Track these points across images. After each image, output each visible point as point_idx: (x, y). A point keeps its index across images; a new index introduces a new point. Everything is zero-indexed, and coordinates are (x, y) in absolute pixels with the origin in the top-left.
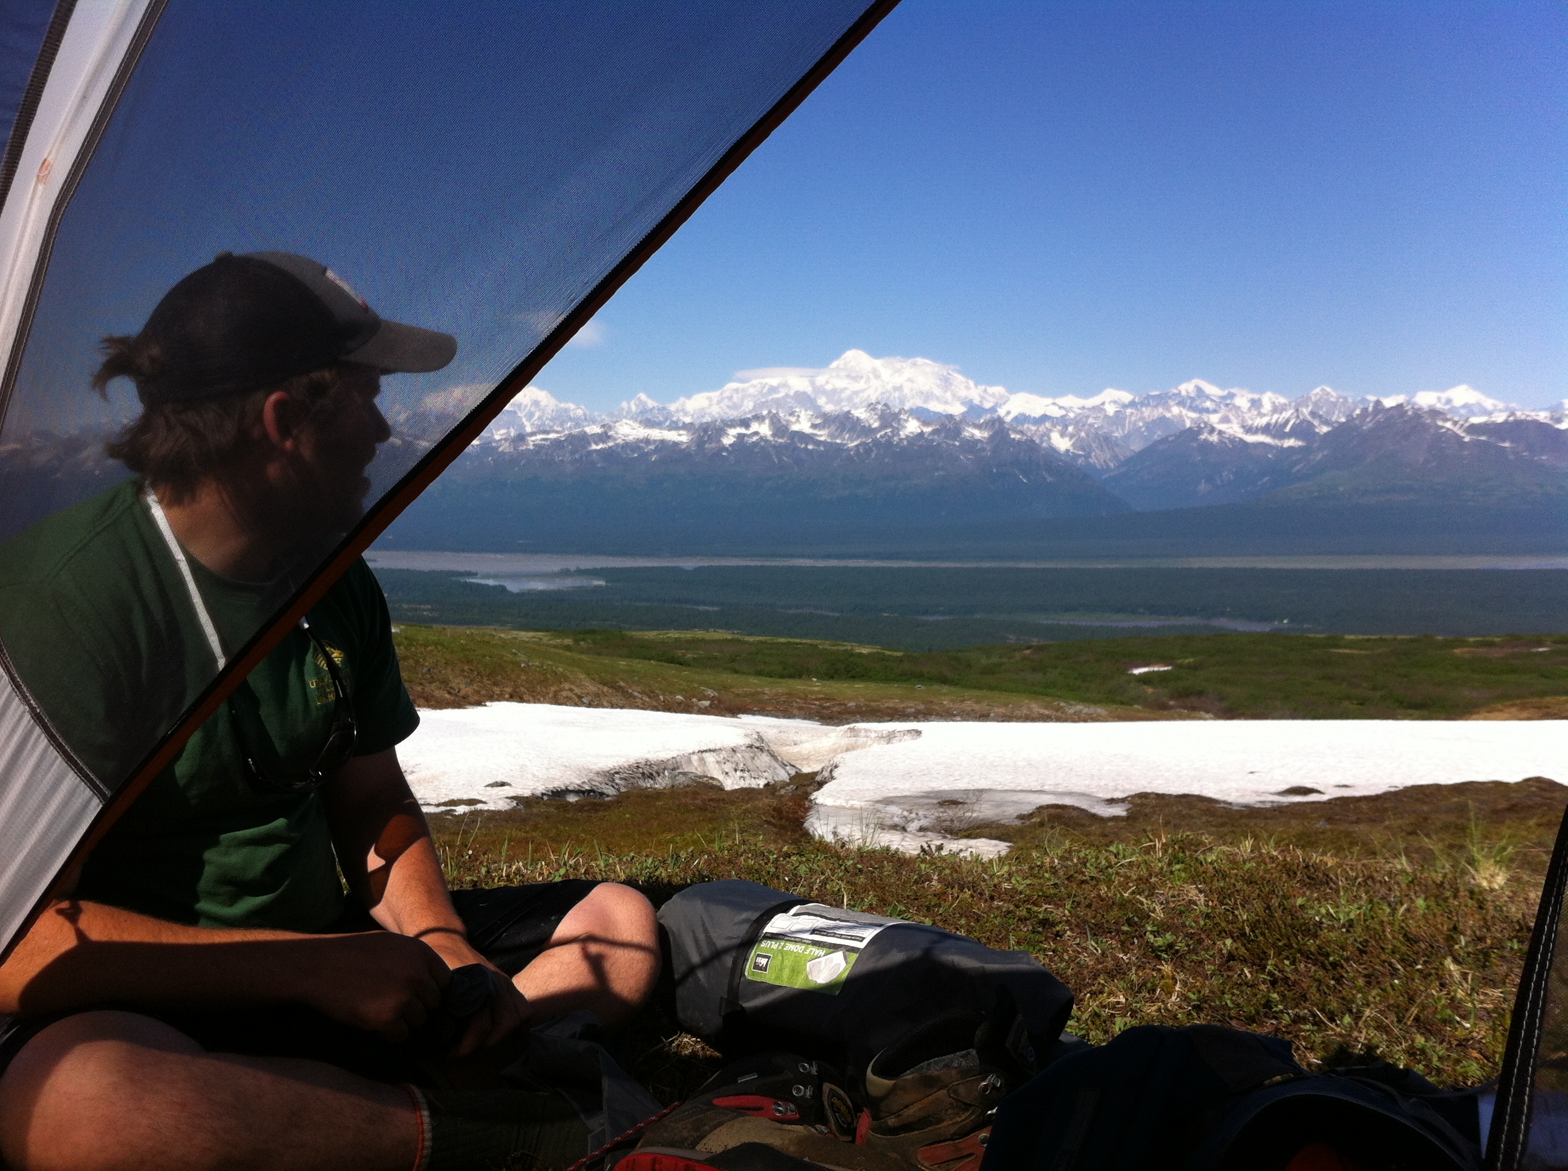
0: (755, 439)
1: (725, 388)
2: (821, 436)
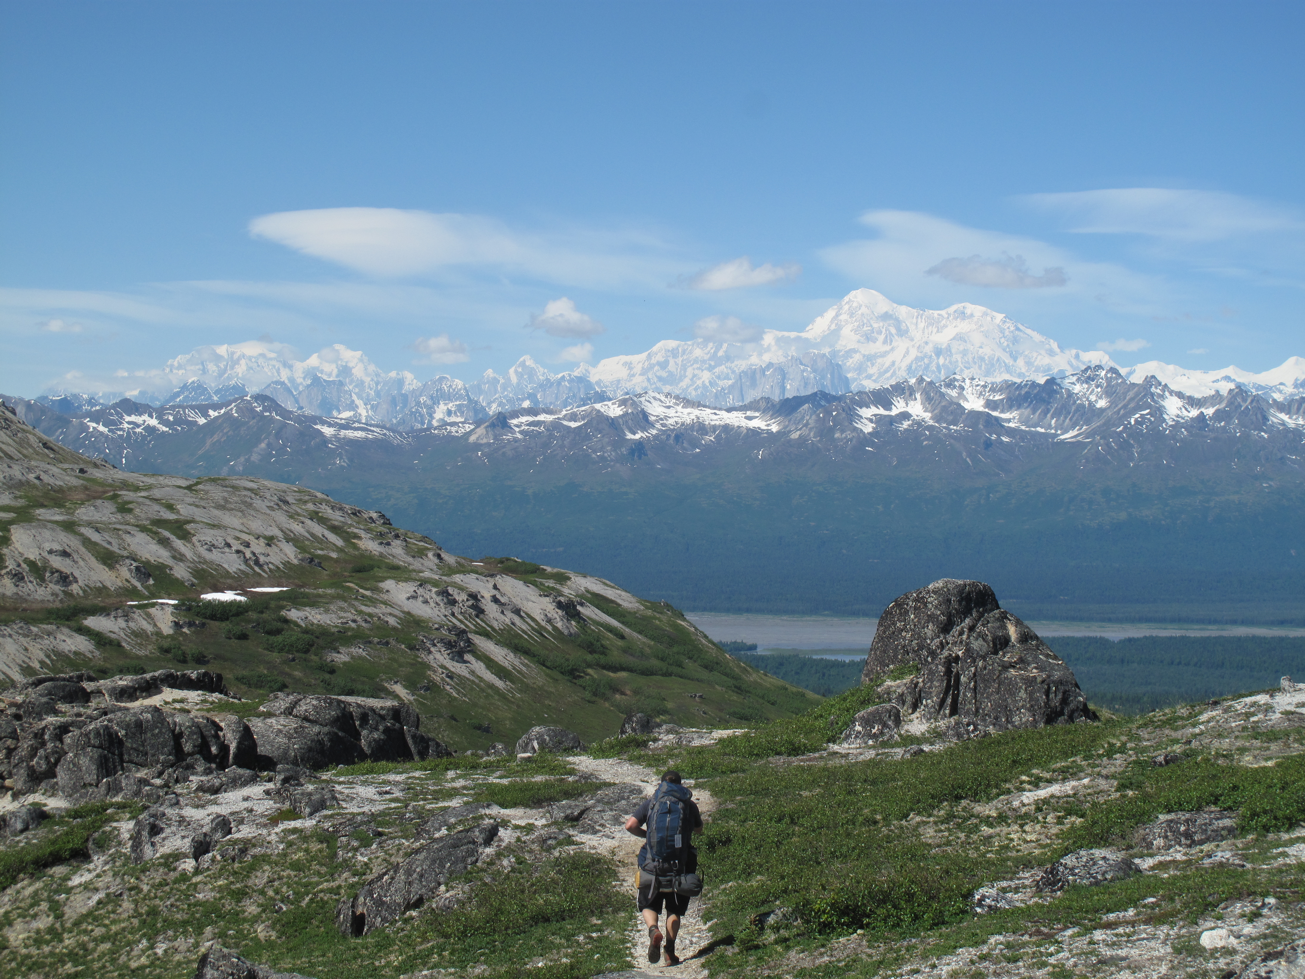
0: (906, 424)
1: (655, 349)
2: (1009, 421)
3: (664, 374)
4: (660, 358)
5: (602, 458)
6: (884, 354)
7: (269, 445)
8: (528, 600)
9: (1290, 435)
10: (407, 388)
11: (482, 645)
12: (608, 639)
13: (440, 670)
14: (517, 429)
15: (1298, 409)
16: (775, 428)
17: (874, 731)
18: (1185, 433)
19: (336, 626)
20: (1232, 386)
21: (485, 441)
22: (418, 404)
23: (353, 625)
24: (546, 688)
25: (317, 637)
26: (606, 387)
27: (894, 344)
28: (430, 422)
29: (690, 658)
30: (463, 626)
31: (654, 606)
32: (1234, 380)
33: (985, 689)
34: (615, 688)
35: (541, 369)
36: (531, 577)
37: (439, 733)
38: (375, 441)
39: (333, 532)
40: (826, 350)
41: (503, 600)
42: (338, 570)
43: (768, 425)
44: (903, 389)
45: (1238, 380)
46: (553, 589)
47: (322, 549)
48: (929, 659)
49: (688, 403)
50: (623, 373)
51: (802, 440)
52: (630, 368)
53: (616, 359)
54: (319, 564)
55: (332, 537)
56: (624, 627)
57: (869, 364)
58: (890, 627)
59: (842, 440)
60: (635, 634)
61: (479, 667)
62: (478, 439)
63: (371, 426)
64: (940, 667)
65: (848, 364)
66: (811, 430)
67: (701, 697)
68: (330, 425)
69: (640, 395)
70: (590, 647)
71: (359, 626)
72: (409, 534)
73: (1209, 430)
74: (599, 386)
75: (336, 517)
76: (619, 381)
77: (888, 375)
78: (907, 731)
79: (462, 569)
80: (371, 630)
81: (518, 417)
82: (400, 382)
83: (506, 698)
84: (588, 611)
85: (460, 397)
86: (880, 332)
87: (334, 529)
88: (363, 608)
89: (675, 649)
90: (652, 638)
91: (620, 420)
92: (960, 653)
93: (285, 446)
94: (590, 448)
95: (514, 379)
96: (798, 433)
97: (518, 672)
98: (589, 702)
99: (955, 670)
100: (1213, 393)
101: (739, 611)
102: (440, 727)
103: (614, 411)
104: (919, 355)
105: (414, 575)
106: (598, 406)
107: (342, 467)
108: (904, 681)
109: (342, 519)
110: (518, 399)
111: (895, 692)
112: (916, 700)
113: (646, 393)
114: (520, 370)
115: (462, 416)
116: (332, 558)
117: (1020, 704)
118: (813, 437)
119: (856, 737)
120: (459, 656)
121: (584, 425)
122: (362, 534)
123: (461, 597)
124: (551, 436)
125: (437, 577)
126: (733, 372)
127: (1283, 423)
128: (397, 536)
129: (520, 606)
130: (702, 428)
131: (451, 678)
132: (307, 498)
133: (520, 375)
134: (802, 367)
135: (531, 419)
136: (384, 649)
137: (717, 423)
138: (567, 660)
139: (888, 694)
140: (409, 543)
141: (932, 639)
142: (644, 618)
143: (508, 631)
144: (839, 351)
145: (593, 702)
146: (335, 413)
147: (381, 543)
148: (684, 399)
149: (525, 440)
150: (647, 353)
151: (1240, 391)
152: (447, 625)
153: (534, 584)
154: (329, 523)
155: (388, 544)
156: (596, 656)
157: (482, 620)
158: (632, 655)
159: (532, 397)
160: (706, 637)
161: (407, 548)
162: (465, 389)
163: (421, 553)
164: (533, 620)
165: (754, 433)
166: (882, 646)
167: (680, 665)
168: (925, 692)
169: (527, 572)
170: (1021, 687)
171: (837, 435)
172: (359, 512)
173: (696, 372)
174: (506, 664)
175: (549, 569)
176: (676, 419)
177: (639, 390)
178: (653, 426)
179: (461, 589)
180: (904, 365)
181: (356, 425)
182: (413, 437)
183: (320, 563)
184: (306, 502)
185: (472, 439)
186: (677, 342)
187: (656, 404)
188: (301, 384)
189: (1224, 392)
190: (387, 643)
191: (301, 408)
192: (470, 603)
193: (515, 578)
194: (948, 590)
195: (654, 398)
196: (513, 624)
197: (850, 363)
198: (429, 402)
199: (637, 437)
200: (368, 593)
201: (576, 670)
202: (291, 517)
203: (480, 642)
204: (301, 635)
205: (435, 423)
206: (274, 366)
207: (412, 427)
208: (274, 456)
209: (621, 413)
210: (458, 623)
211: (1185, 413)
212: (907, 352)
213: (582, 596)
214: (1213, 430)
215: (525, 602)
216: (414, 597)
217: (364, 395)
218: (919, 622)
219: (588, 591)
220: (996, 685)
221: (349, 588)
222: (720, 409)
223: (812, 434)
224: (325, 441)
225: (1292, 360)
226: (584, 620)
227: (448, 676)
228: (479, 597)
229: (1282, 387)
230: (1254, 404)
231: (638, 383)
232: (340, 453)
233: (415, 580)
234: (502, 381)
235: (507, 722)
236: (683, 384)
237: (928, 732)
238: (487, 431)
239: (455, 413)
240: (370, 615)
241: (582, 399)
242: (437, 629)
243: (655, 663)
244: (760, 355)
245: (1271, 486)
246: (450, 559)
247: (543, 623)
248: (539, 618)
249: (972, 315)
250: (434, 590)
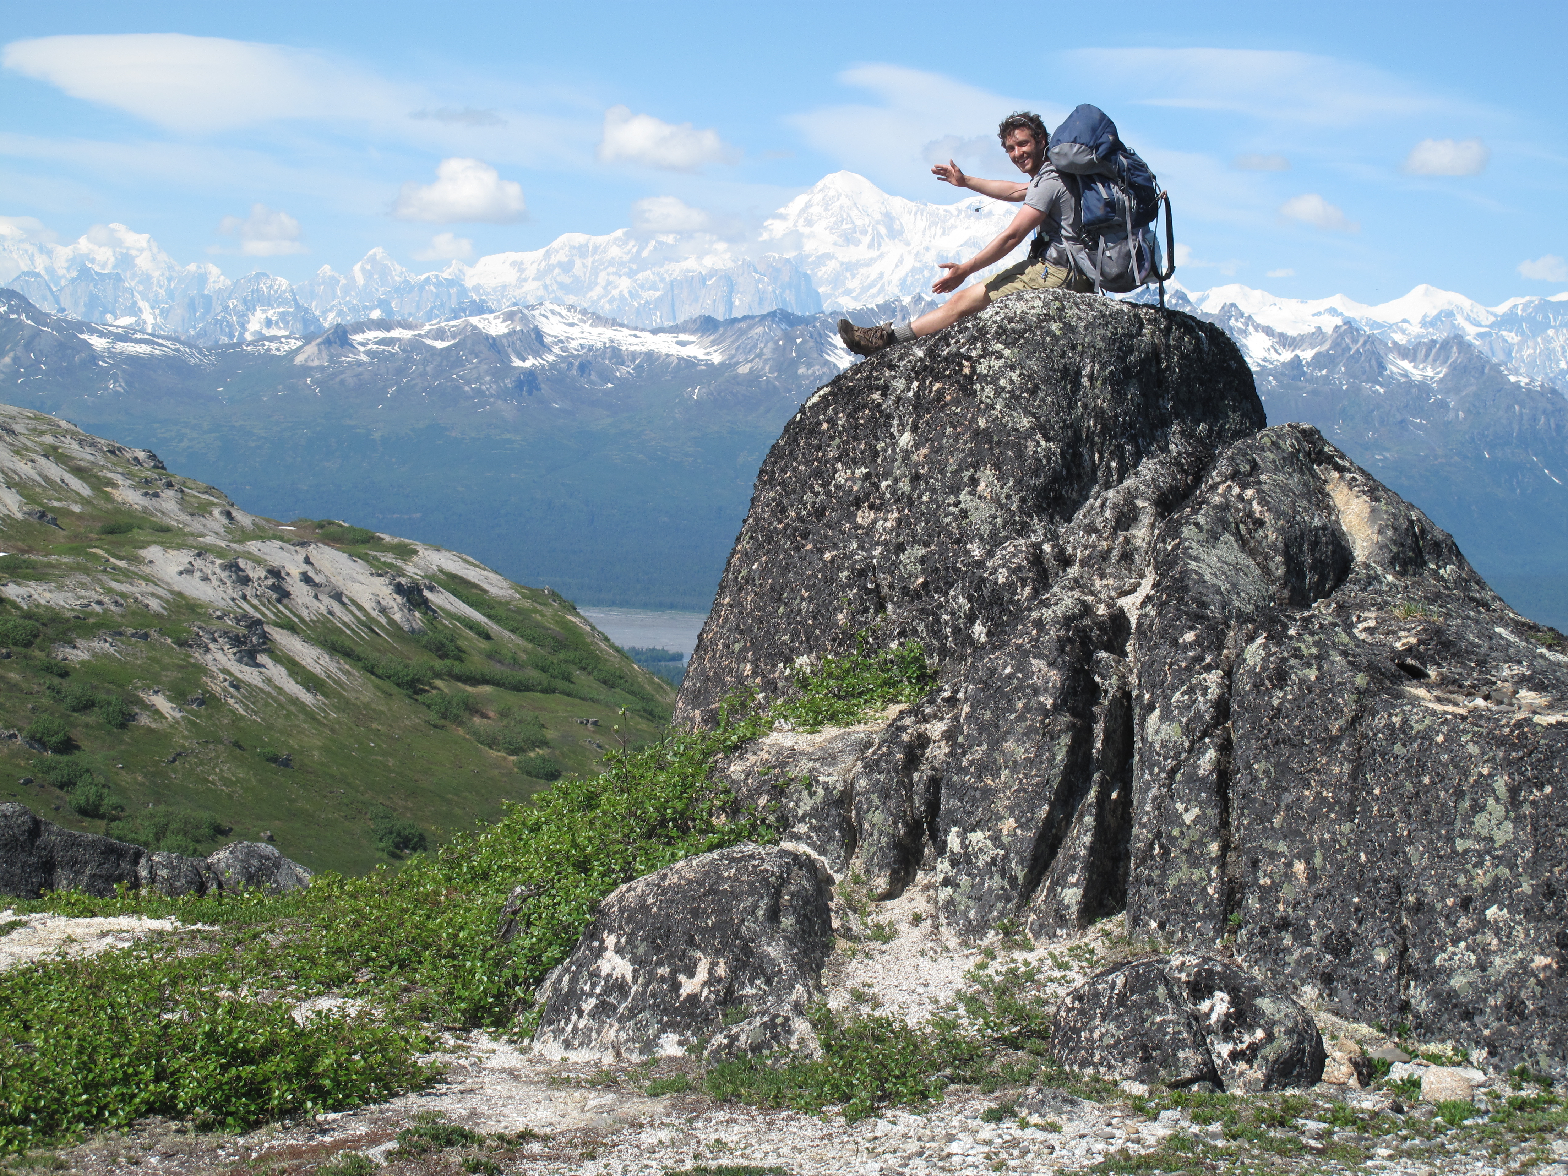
3: (567, 280)
4: (562, 257)
5: (479, 392)
6: (869, 263)
7: (15, 359)
8: (354, 580)
9: (1414, 390)
10: (210, 287)
11: (283, 642)
12: (466, 639)
13: (222, 676)
14: (362, 349)
15: (1427, 356)
16: (717, 358)
17: (689, 986)
18: (1274, 383)
19: (73, 610)
20: (1339, 321)
21: (316, 363)
22: (226, 309)
23: (98, 609)
24: (374, 706)
25: (44, 625)
26: (487, 294)
27: (883, 249)
28: (241, 335)
29: (583, 669)
30: (258, 615)
31: (535, 595)
32: (1341, 314)
33: (1277, 789)
34: (473, 708)
35: (398, 267)
36: (362, 549)
37: (216, 765)
38: (166, 358)
39: (76, 475)
40: (790, 255)
41: (317, 579)
42: (82, 530)
43: (708, 354)
44: (894, 311)
45: (1347, 314)
46: (391, 566)
47: (59, 500)
48: (979, 631)
49: (599, 320)
50: (511, 276)
51: (753, 378)
52: (521, 270)
53: (501, 256)
54: (54, 521)
55: (75, 483)
56: (490, 623)
57: (848, 275)
58: (804, 484)
59: (808, 377)
60: (506, 634)
61: (279, 674)
62: (306, 360)
63: (159, 337)
64: (1037, 664)
65: (820, 274)
66: (766, 362)
67: (595, 723)
68: (101, 335)
69: (533, 307)
70: (440, 650)
71: (106, 611)
72: (189, 483)
73: (1306, 380)
74: (478, 294)
75: (84, 455)
76: (504, 287)
77: (874, 290)
78: (859, 997)
79: (260, 534)
80: (123, 616)
81: (363, 332)
82: (202, 279)
83: (314, 719)
84: (440, 599)
85: (284, 303)
86: (864, 232)
87: (79, 472)
88: (114, 585)
89: (562, 656)
90: (532, 640)
91: (505, 341)
92: (1130, 604)
93: (38, 361)
94: (461, 377)
95: (360, 280)
96: (749, 365)
97: (335, 681)
98: (435, 726)
99: (1110, 685)
100: (1312, 330)
101: (660, 607)
102: (218, 757)
103: (496, 327)
104: (917, 265)
105: (190, 540)
106: (474, 320)
107: (117, 394)
108: (859, 731)
109: (91, 458)
110: (365, 308)
111: (810, 784)
112: (914, 829)
113: (541, 304)
114: (368, 267)
115: (286, 328)
116: (73, 513)
117: (1482, 878)
118: (768, 373)
119: (603, 1010)
120: (249, 656)
121: (455, 345)
122: (119, 480)
123: (256, 573)
124: (408, 360)
125: (223, 544)
126: (662, 280)
127: (1406, 375)
128: (169, 485)
129: (342, 588)
130: (615, 353)
131: (236, 687)
132: (45, 427)
133: (368, 275)
134: (756, 276)
135: (381, 334)
136: (142, 644)
137: (638, 349)
138: (407, 667)
139: (778, 791)
140: (187, 495)
141: (994, 542)
142: (520, 611)
143: (323, 623)
144: (808, 256)
145: (442, 727)
146: (109, 317)
147: (146, 494)
148: (593, 314)
149: (371, 364)
150: (543, 250)
151: (1350, 328)
152: (235, 612)
153: (365, 558)
154: (72, 464)
155: (156, 495)
156: (448, 662)
157: (286, 607)
158: (500, 662)
159: (383, 304)
160: (607, 639)
161: (183, 502)
162: (292, 290)
163: (203, 510)
164: (360, 608)
165: (689, 364)
166: (765, 571)
167: (568, 678)
168: (960, 792)
169: (355, 542)
170: (1484, 785)
171: (802, 371)
172: (119, 449)
173: (612, 278)
174: (318, 670)
175: (387, 538)
176: (582, 342)
177: (532, 301)
178: (549, 350)
179: (258, 561)
180: (896, 278)
181: (139, 336)
182: (217, 354)
183: (55, 519)
184: (42, 433)
185: (299, 360)
186: (587, 236)
187: (555, 319)
188: (64, 276)
189: (1328, 329)
190: (146, 636)
191: (64, 310)
192: (270, 582)
193: (338, 549)
194: (1069, 328)
195: (553, 312)
196: (331, 613)
197: (822, 272)
198: (241, 307)
199: (528, 364)
200: (122, 564)
201: (418, 680)
202: (17, 453)
203: (282, 638)
204: (21, 621)
205: (248, 337)
206: (26, 251)
207: (217, 342)
208: (22, 375)
209: (506, 331)
210: (251, 611)
211: (1274, 356)
212: (901, 261)
213: (431, 577)
214: (1310, 380)
215: (349, 584)
216: (189, 571)
217: (151, 295)
218: (935, 464)
219: (441, 571)
220: (1341, 770)
221: (96, 557)
222: (643, 330)
223: (767, 368)
224: (93, 357)
225: (1420, 289)
226: (434, 611)
227: (233, 686)
228: (283, 574)
229: (1405, 325)
230: (1368, 347)
231: (531, 290)
232: (115, 374)
233: (191, 547)
234: (343, 281)
235: (315, 753)
236: (594, 294)
237: (972, 1003)
238: (320, 351)
239: (277, 323)
240: (123, 595)
241: (453, 310)
242: (219, 618)
243: (533, 674)
244: (700, 258)
245: (1386, 458)
246: (244, 519)
247: (374, 614)
248: (368, 606)
249: (990, 213)
250: (219, 562)
